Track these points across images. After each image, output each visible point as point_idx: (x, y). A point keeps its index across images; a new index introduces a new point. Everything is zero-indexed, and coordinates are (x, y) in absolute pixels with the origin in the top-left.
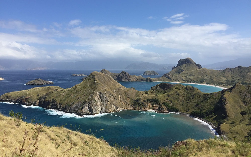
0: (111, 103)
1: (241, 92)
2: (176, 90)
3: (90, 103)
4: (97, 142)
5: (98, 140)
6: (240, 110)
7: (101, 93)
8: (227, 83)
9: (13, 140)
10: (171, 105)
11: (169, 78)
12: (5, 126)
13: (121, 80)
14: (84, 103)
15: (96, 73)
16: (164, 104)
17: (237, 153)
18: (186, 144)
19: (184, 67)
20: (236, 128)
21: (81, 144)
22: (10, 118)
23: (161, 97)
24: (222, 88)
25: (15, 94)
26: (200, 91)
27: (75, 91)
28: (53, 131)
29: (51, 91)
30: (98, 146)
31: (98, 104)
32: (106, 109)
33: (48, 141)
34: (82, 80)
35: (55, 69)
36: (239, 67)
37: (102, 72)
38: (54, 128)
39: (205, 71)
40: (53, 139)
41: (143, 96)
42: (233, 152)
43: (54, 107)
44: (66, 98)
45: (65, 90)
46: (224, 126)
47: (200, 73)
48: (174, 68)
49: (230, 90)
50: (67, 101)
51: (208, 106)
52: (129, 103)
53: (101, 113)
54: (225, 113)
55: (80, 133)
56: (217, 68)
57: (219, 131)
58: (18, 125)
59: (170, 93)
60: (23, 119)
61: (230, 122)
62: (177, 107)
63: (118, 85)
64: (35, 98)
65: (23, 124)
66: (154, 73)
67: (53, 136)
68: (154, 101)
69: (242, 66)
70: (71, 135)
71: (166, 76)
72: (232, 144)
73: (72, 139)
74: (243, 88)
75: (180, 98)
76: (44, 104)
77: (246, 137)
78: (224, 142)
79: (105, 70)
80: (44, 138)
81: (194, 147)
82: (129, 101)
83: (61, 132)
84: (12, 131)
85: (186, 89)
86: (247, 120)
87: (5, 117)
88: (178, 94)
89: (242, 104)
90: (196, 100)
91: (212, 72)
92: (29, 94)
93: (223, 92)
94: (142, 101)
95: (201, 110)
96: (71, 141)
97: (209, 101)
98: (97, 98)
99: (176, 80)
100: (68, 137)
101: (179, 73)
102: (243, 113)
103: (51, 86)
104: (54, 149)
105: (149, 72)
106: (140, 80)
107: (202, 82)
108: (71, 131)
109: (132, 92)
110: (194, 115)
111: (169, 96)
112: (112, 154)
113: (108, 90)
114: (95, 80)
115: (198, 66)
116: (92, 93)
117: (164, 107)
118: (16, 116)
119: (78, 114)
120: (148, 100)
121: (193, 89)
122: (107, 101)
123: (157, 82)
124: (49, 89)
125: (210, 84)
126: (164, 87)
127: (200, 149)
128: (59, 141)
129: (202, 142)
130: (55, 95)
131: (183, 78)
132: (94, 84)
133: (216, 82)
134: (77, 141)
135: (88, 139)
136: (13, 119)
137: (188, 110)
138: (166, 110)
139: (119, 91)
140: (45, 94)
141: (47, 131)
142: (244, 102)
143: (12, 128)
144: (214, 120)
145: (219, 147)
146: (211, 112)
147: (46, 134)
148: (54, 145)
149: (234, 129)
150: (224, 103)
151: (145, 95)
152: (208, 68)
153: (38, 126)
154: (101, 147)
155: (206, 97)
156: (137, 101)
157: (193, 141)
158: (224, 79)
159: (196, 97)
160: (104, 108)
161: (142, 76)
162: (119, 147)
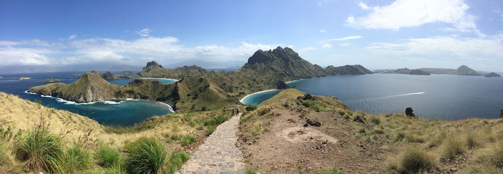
0: (100, 94)
1: (187, 82)
2: (146, 84)
3: (84, 94)
4: (90, 121)
5: (91, 120)
6: (187, 94)
7: (92, 87)
8: (179, 77)
9: (37, 117)
10: (143, 94)
11: (141, 75)
12: (32, 108)
13: (106, 78)
14: (81, 94)
15: (88, 73)
16: (138, 93)
17: (184, 120)
18: (152, 120)
19: (151, 67)
20: (185, 105)
21: (79, 122)
22: (34, 103)
23: (136, 89)
24: (176, 80)
25: (37, 88)
26: (162, 83)
27: (75, 86)
28: (61, 112)
29: (59, 86)
30: (91, 124)
31: (91, 95)
32: (96, 98)
33: (57, 119)
34: (79, 78)
35: (61, 71)
36: (185, 66)
37: (92, 72)
38: (61, 111)
39: (165, 69)
40: (60, 118)
41: (123, 89)
42: (182, 120)
43: (61, 97)
44: (68, 91)
45: (67, 85)
46: (178, 105)
47: (162, 71)
48: (144, 68)
49: (180, 81)
50: (69, 93)
51: (168, 93)
52: (113, 94)
53: (92, 101)
54: (178, 96)
55: (78, 115)
56: (172, 68)
57: (175, 109)
58: (40, 108)
59: (142, 86)
60: (42, 104)
61: (181, 101)
62: (148, 95)
63: (105, 81)
64: (49, 91)
65: (42, 107)
66: (130, 72)
67: (61, 116)
68: (131, 93)
69: (187, 66)
70: (72, 116)
71: (139, 74)
72: (181, 115)
73: (73, 119)
74: (188, 80)
75: (149, 89)
76: (55, 94)
77: (191, 109)
78: (177, 115)
79: (94, 71)
80: (55, 117)
81: (158, 121)
82: (112, 93)
83: (66, 113)
84: (36, 111)
85: (153, 82)
86: (191, 99)
87: (32, 103)
88: (148, 87)
89: (188, 89)
90: (160, 89)
91: (170, 70)
92: (45, 88)
93: (176, 83)
94: (122, 92)
95: (163, 96)
96: (72, 120)
97: (168, 90)
98: (89, 91)
99: (146, 77)
100: (70, 117)
101: (148, 71)
102: (188, 95)
103: (59, 83)
104: (62, 125)
105: (127, 71)
106: (121, 77)
107: (163, 77)
108: (72, 113)
109: (115, 87)
110: (159, 100)
111: (141, 88)
112: (101, 130)
113: (97, 85)
114: (88, 78)
115: (161, 66)
116: (86, 88)
117: (138, 96)
118: (38, 102)
119: (76, 102)
120: (127, 92)
121: (157, 82)
122: (97, 93)
123: (133, 78)
124: (57, 85)
125: (168, 78)
126: (138, 82)
127: (162, 122)
128: (65, 119)
129: (164, 117)
130: (61, 89)
131: (151, 75)
132: (87, 81)
133: (172, 77)
134: (76, 120)
135: (83, 120)
136: (36, 104)
137: (155, 97)
138: (139, 97)
139: (105, 86)
140: (55, 87)
141: (57, 112)
142: (189, 88)
143: (36, 110)
144: (172, 101)
145: (174, 119)
146: (170, 97)
147: (56, 114)
148: (61, 122)
149: (184, 105)
150: (178, 90)
151: (125, 88)
152: (167, 68)
153: (52, 109)
154: (93, 125)
155: (166, 87)
156: (119, 92)
157: (158, 117)
158: (177, 74)
159: (160, 88)
160: (95, 98)
161: (122, 75)
162: (106, 125)
